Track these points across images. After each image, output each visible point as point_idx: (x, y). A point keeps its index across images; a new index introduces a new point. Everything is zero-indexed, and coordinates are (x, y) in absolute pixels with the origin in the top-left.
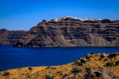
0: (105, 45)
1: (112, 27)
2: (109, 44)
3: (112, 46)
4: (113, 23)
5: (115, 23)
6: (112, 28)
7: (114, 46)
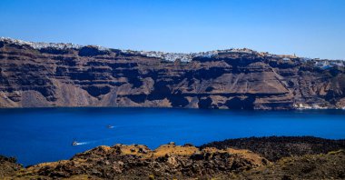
0: (86, 103)
1: (102, 64)
2: (96, 102)
3: (101, 105)
4: (105, 56)
5: (109, 54)
6: (101, 67)
7: (105, 106)
